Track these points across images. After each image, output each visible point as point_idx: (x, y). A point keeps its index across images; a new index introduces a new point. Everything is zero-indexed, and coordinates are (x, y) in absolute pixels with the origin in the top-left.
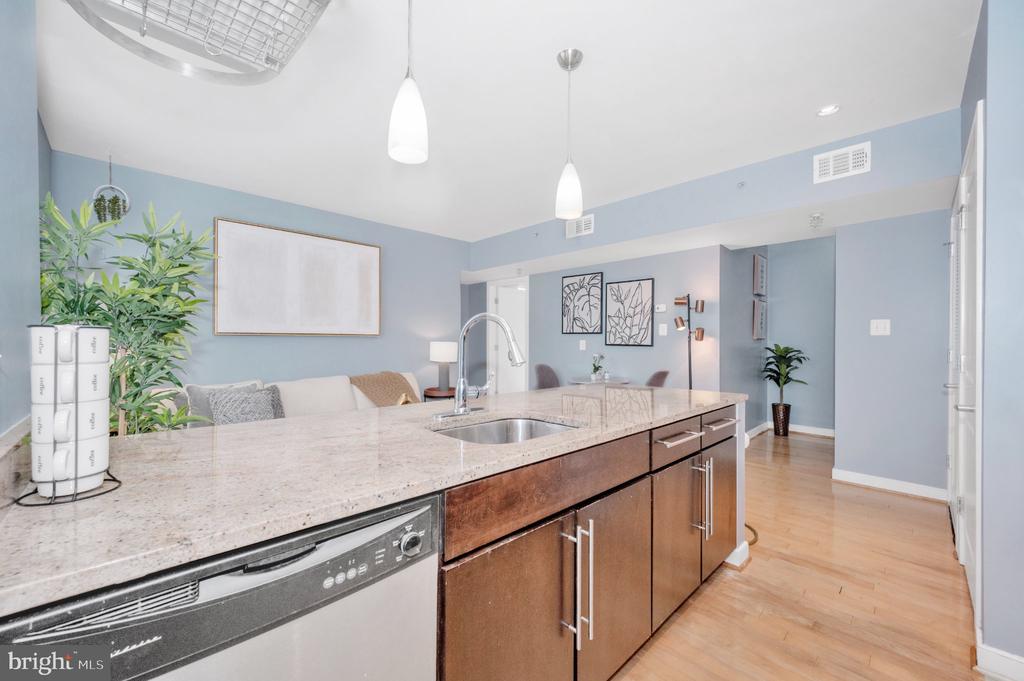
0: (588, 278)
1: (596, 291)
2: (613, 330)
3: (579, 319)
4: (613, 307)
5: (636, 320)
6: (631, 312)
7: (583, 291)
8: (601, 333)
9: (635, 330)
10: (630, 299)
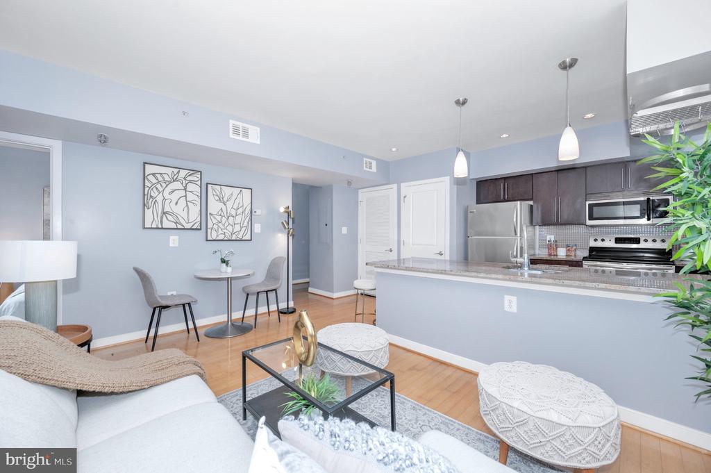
0: (183, 173)
1: (194, 188)
2: (215, 227)
3: (172, 214)
4: (214, 206)
5: (238, 219)
6: (233, 212)
7: (177, 185)
8: (200, 229)
9: (237, 228)
10: (232, 201)
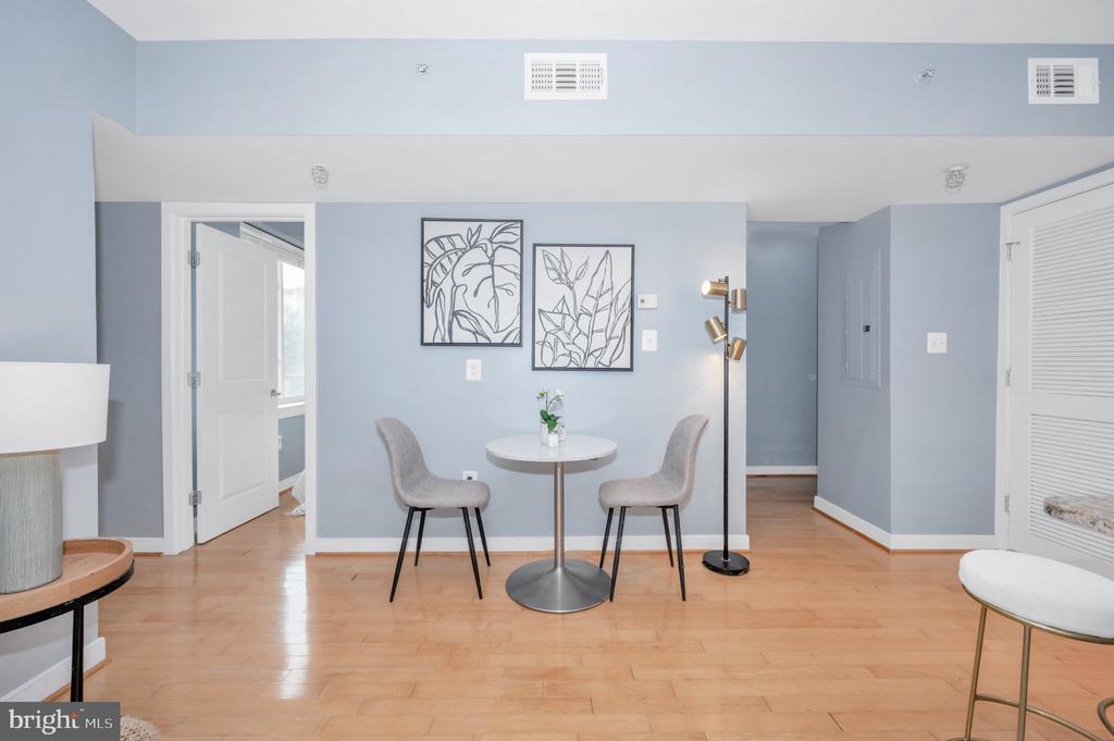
0: (488, 229)
1: (507, 257)
2: (551, 338)
3: (468, 314)
4: (549, 293)
5: (601, 320)
6: (589, 305)
7: (476, 256)
8: (520, 345)
9: (598, 340)
10: (587, 279)
